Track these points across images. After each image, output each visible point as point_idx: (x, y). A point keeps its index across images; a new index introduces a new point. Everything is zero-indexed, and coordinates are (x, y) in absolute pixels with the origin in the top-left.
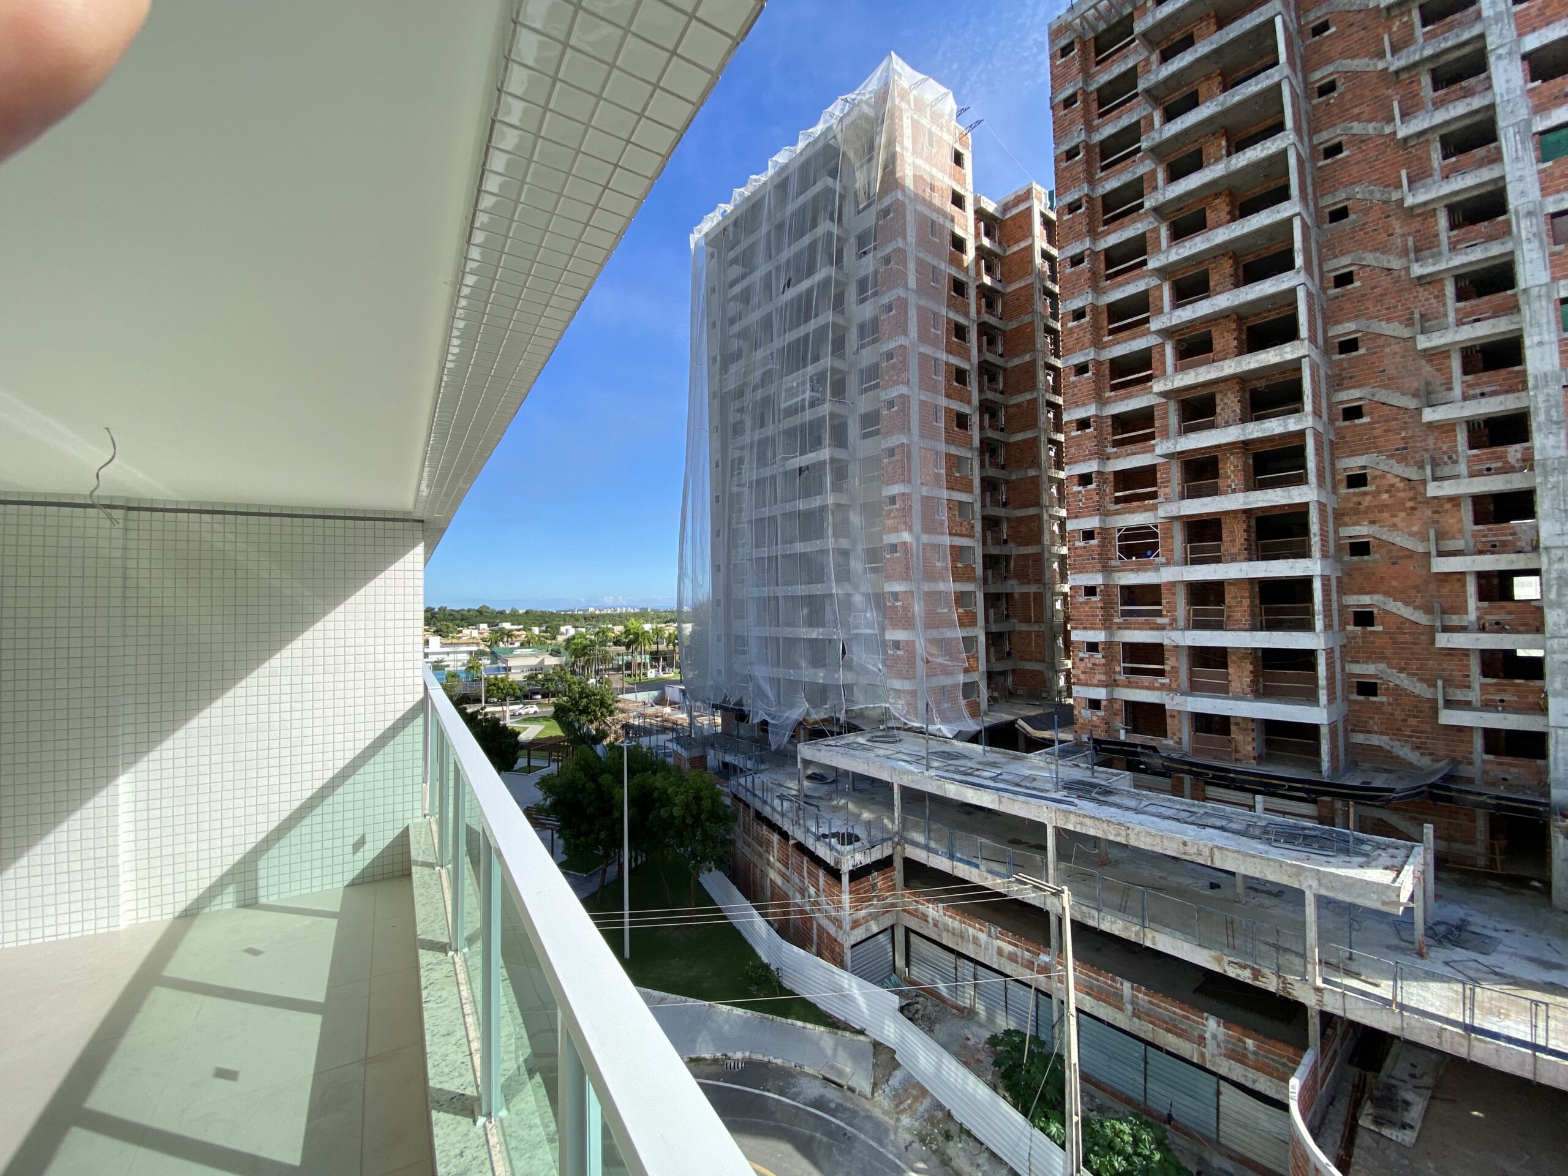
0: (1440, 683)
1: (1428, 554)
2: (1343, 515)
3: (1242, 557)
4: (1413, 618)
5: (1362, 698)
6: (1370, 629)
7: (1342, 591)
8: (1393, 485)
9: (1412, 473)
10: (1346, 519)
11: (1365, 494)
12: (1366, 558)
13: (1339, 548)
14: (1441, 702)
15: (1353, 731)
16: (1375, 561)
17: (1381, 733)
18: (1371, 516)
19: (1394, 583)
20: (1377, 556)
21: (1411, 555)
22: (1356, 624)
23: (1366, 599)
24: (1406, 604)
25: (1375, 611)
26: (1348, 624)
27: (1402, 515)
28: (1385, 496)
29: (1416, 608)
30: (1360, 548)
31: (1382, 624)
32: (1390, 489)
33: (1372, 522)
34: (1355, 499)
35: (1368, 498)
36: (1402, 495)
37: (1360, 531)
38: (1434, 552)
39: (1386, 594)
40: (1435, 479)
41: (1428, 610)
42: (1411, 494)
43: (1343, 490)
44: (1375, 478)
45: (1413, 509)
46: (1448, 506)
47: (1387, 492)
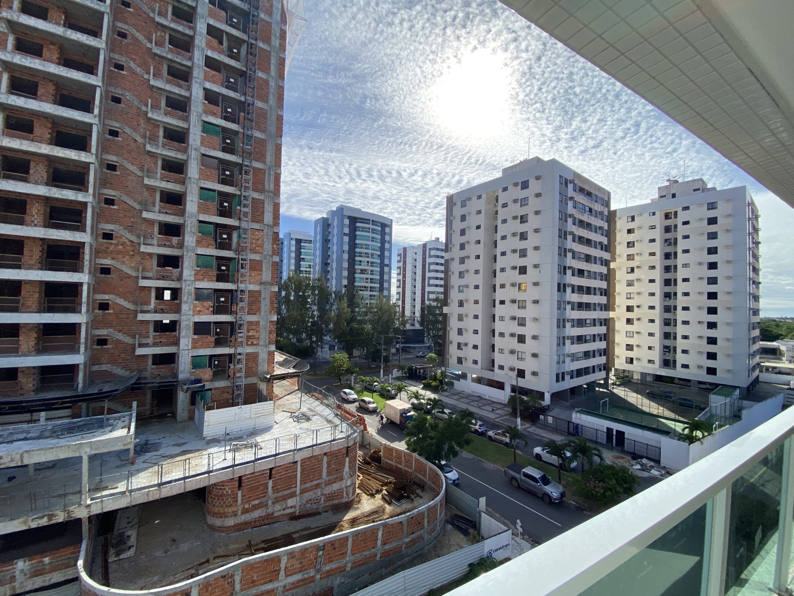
0: (137, 336)
1: (137, 277)
2: (98, 252)
3: (36, 267)
4: (127, 307)
5: (99, 347)
6: (107, 312)
7: (95, 292)
8: (125, 243)
9: (134, 239)
10: (100, 255)
11: (111, 244)
12: (108, 276)
13: (95, 269)
14: (137, 345)
15: (93, 365)
16: (113, 278)
17: (108, 364)
18: (113, 255)
19: (120, 289)
20: (114, 276)
21: (130, 277)
22: (99, 310)
23: (106, 297)
24: (125, 300)
25: (110, 303)
26: (95, 309)
27: (127, 257)
28: (121, 247)
29: (129, 302)
30: (106, 271)
31: (113, 309)
32: (123, 244)
33: (113, 259)
34: (106, 245)
35: (113, 246)
36: (129, 248)
37: (107, 262)
38: (140, 277)
39: (116, 294)
40: (144, 244)
41: (135, 303)
42: (132, 249)
43: (101, 240)
44: (117, 237)
45: (133, 255)
46: (148, 257)
47: (122, 245)
